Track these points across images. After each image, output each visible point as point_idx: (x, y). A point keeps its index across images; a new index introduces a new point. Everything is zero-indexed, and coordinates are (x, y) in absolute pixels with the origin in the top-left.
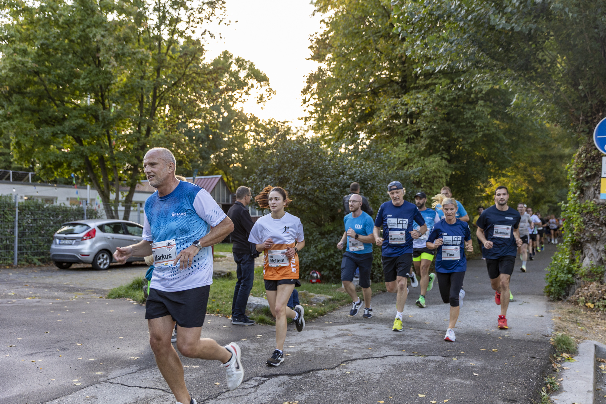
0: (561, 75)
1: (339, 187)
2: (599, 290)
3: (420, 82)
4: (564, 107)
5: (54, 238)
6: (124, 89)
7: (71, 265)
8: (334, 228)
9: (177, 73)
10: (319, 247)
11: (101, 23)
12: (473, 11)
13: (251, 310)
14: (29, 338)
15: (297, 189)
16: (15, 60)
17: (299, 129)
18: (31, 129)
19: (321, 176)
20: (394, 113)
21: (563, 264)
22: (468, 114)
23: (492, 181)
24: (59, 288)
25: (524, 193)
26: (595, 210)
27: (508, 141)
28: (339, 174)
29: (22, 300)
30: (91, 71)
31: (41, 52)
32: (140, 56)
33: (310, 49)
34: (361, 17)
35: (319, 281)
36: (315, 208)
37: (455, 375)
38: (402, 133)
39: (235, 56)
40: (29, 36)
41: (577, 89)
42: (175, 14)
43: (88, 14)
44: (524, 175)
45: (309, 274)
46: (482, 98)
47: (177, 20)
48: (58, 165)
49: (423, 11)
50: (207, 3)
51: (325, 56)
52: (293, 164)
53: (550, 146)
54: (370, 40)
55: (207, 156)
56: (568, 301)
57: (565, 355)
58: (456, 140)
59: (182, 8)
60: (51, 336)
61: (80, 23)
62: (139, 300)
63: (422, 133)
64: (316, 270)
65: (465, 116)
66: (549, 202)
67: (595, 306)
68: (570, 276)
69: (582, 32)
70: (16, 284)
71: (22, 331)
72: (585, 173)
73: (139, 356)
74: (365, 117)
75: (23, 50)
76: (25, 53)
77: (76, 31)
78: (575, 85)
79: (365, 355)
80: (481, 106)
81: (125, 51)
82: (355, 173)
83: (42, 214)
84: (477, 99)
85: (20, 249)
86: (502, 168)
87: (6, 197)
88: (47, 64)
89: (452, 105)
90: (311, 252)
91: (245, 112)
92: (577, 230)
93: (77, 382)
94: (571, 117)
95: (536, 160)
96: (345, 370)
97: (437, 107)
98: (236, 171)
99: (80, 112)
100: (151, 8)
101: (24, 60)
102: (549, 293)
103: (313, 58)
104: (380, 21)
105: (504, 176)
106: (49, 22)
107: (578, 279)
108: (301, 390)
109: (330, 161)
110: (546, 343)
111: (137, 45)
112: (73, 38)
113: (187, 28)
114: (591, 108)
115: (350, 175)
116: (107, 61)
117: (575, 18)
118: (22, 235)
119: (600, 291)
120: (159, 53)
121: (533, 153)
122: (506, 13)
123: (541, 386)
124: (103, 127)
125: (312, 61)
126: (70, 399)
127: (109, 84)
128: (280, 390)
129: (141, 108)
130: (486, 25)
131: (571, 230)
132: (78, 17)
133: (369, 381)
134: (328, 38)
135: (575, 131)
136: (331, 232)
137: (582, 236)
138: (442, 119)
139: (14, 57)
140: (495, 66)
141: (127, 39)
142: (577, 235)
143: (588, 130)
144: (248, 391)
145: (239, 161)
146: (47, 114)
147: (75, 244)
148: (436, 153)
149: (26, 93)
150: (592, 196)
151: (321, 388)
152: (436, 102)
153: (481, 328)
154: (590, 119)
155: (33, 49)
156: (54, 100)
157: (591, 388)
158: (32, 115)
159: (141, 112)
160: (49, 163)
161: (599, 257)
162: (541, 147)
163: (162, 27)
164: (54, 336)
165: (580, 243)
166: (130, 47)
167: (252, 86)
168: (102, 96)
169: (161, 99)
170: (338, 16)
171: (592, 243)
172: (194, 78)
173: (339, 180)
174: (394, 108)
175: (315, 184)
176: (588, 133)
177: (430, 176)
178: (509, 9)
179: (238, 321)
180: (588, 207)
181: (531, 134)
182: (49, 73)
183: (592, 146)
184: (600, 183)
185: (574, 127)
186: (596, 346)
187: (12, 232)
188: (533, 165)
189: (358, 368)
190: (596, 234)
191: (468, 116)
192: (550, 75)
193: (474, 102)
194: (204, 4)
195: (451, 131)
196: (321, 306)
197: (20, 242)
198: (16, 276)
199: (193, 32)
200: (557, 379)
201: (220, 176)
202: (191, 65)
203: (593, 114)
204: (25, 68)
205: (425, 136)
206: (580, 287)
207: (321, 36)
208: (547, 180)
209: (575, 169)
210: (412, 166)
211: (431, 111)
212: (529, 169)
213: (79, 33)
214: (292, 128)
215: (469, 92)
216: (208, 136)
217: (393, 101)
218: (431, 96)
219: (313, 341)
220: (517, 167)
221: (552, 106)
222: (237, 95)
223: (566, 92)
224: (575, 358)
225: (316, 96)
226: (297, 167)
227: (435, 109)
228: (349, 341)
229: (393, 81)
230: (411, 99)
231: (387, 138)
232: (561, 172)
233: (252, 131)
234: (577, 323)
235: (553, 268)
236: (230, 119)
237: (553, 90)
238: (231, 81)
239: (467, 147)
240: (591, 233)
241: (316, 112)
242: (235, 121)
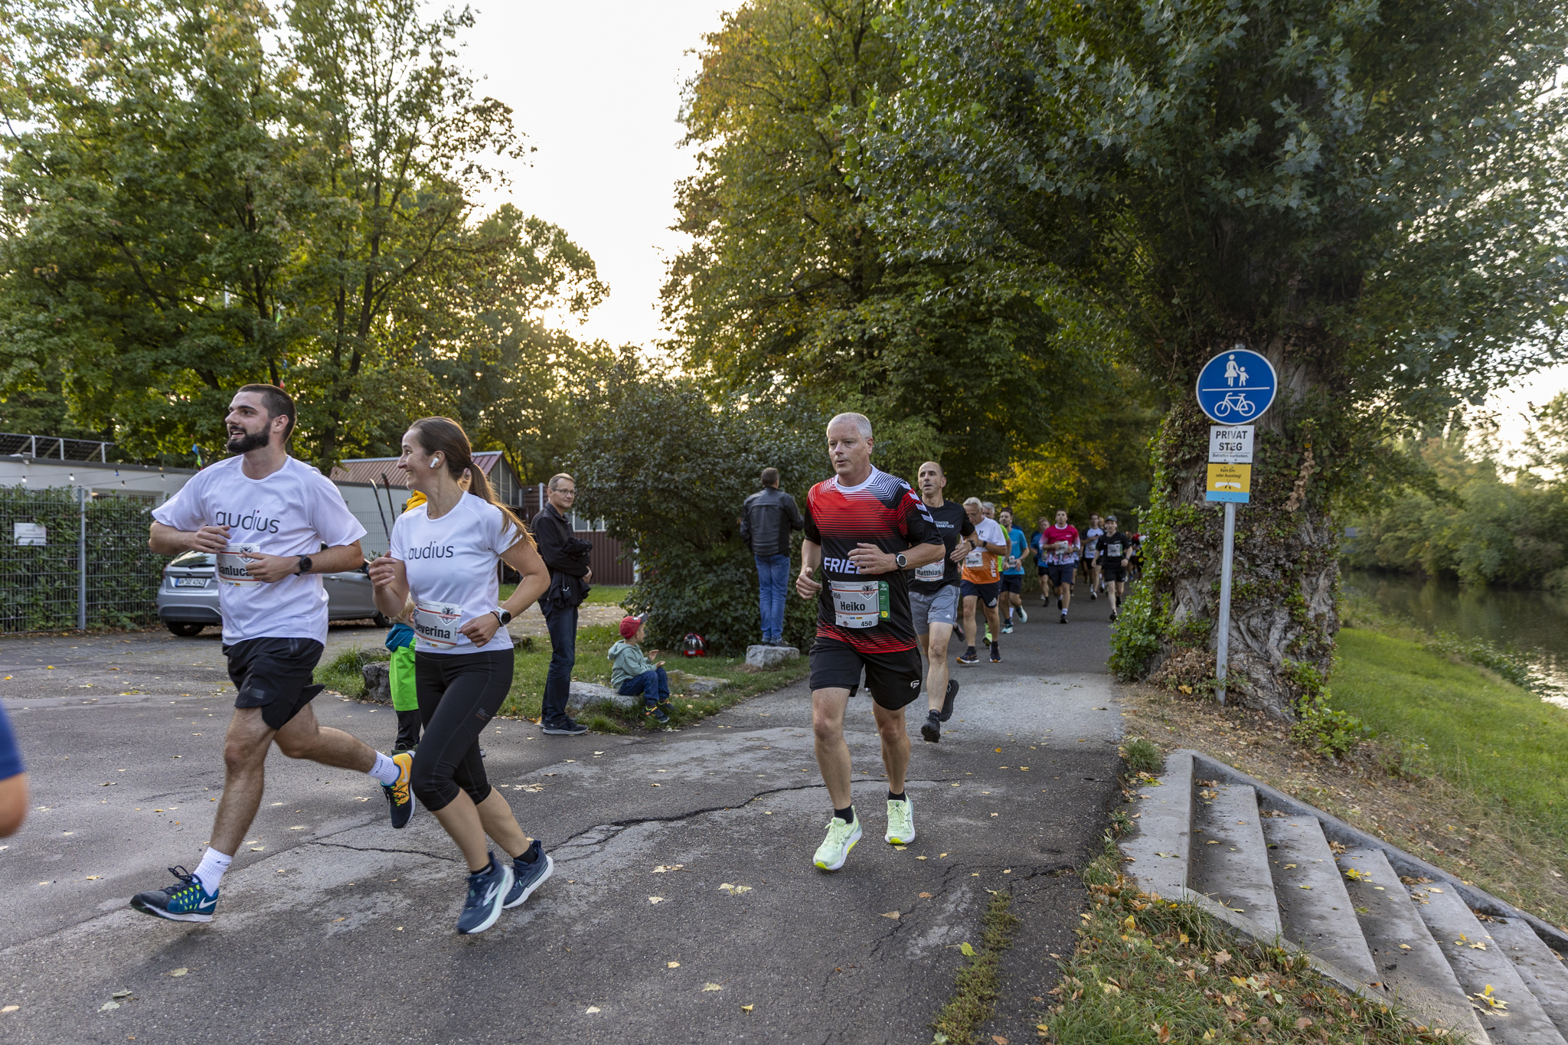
0: (1142, 277)
1: (739, 476)
2: (1202, 662)
3: (886, 279)
4: (1146, 335)
5: (163, 575)
6: (303, 277)
7: (200, 629)
8: (730, 553)
9: (415, 247)
10: (702, 589)
11: (258, 142)
12: (990, 153)
13: (579, 706)
14: (142, 768)
15: (658, 479)
16: (70, 211)
17: (654, 362)
18: (106, 355)
19: (704, 454)
20: (840, 337)
21: (1141, 617)
22: (975, 343)
23: (1016, 467)
24: (183, 673)
25: (1072, 489)
26: (1196, 520)
27: (1044, 394)
28: (739, 452)
29: (111, 698)
30: (236, 239)
31: (126, 196)
32: (339, 212)
33: (677, 210)
34: (777, 152)
35: (701, 652)
36: (694, 516)
37: (957, 813)
38: (854, 375)
39: (527, 216)
40: (100, 160)
41: (1169, 304)
42: (407, 129)
43: (227, 122)
44: (1072, 455)
45: (682, 640)
46: (999, 314)
47: (414, 142)
48: (167, 428)
49: (899, 148)
50: (475, 110)
51: (707, 223)
52: (651, 432)
53: (1120, 404)
54: (794, 196)
55: (471, 412)
56: (1153, 683)
57: (1143, 775)
58: (952, 390)
59: (422, 118)
60: (187, 764)
61: (210, 140)
62: (353, 693)
63: (891, 375)
64: (696, 632)
65: (970, 347)
66: (1115, 506)
67: (1194, 690)
68: (1153, 637)
69: (1178, 201)
70: (91, 666)
71: (124, 756)
72: (1180, 455)
73: (371, 794)
74: (782, 344)
75: (88, 190)
76: (91, 196)
77: (203, 157)
78: (1167, 297)
79: (796, 782)
80: (998, 327)
81: (308, 200)
82: (769, 449)
83: (136, 526)
84: (991, 315)
85: (90, 597)
86: (1033, 444)
87: (59, 492)
88: (138, 220)
89: (946, 324)
90: (687, 599)
91: (547, 327)
92: (1165, 555)
93: (256, 845)
94: (1159, 353)
95: (1095, 430)
96: (762, 809)
97: (918, 329)
98: (530, 442)
99: (212, 320)
100: (358, 115)
101: (90, 210)
102: (1117, 669)
103: (685, 227)
104: (812, 159)
105: (1038, 457)
106: (142, 135)
107: (1166, 643)
108: (686, 847)
109: (721, 426)
110: (1112, 754)
111: (329, 189)
112: (196, 170)
113: (433, 158)
114: (1193, 338)
115: (759, 453)
116: (268, 219)
117: (1167, 176)
118: (94, 569)
119: (1203, 665)
120: (377, 206)
121: (1090, 417)
122: (1047, 161)
123: (1103, 827)
124: (262, 353)
125: (683, 232)
126: (248, 877)
127: (272, 267)
128: (647, 846)
129: (340, 314)
130: (1013, 181)
131: (1156, 556)
132: (206, 128)
133: (806, 827)
134: (713, 188)
135: (1165, 379)
136: (724, 560)
137: (1173, 566)
138: (928, 351)
139: (68, 204)
140: (1027, 257)
141: (309, 178)
142: (1165, 564)
143: (1186, 377)
144: (589, 850)
145: (535, 423)
146: (142, 323)
147: (210, 587)
148: (915, 414)
149: (94, 279)
150: (1191, 496)
151: (722, 840)
152: (917, 318)
153: (998, 731)
154: (1190, 357)
155: (110, 189)
156: (154, 296)
157: (1186, 829)
158: (109, 323)
159: (341, 323)
160: (148, 423)
161: (1202, 603)
162: (1103, 406)
163: (383, 155)
164: (193, 763)
165: (1170, 579)
166: (317, 193)
167: (562, 277)
168: (259, 289)
169: (383, 297)
170: (734, 148)
171: (1190, 580)
172: (448, 258)
173: (739, 462)
174: (840, 327)
175: (693, 471)
176: (1187, 383)
177: (906, 456)
178: (1054, 154)
179: (555, 728)
180: (1185, 514)
181: (1085, 381)
182: (145, 239)
183: (1193, 406)
184: (1205, 472)
185: (1163, 372)
186: (1194, 758)
187: (74, 564)
188: (1088, 437)
189: (785, 805)
190: (1197, 563)
191: (975, 346)
192: (1124, 277)
193: (984, 321)
194: (467, 111)
195: (944, 372)
196: (708, 697)
197: (90, 583)
198: (87, 651)
199: (447, 167)
200: (1129, 816)
201: (500, 453)
202: (442, 232)
203: (1197, 349)
204: (93, 229)
205: (895, 381)
206: (1169, 656)
207: (699, 183)
208: (1112, 466)
209: (1164, 447)
211: (908, 334)
212: (1081, 445)
213: (209, 160)
214: (641, 361)
215: (977, 303)
216: (473, 372)
217: (838, 314)
218: (908, 307)
219: (700, 761)
220: (1060, 442)
221: (1124, 334)
222: (530, 295)
223: (1150, 308)
224: (1160, 780)
225: (691, 302)
226: (658, 437)
227: (914, 331)
228: (765, 759)
229: (836, 276)
230: (871, 312)
231: (826, 383)
232: (1138, 452)
233: (560, 365)
234: (1163, 720)
235: (1124, 624)
236: (517, 341)
237: (1128, 303)
238: (519, 264)
239: (971, 402)
240: (1189, 561)
241: (691, 331)
242: (527, 346)
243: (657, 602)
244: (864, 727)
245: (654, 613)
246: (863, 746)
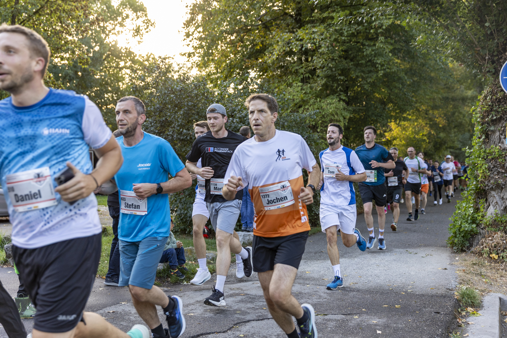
0: (466, 11)
2: (504, 240)
3: (315, 15)
4: (470, 45)
15: (180, 133)
17: (181, 66)
20: (288, 49)
21: (467, 214)
22: (368, 51)
23: (393, 125)
25: (425, 138)
26: (500, 155)
27: (409, 82)
37: (357, 335)
38: (296, 72)
41: (483, 26)
44: (425, 118)
46: (382, 34)
52: (176, 106)
53: (453, 88)
56: (472, 252)
57: (470, 309)
58: (355, 80)
63: (318, 72)
65: (365, 54)
66: (450, 148)
67: (499, 257)
68: (474, 226)
72: (490, 117)
78: (482, 22)
79: (260, 316)
80: (382, 42)
84: (378, 35)
86: (403, 111)
89: (350, 41)
91: (119, 46)
92: (482, 177)
94: (477, 56)
95: (438, 103)
96: (238, 333)
97: (334, 44)
102: (453, 244)
105: (405, 119)
107: (482, 229)
110: (450, 297)
114: (498, 47)
115: (240, 118)
119: (504, 242)
121: (435, 95)
131: (476, 177)
135: (481, 71)
137: (486, 183)
138: (340, 57)
142: (482, 182)
143: (494, 71)
148: (333, 94)
150: (497, 141)
152: (334, 37)
153: (382, 283)
154: (496, 58)
161: (504, 205)
162: (443, 89)
165: (484, 190)
167: (127, 16)
171: (497, 191)
174: (288, 43)
176: (494, 74)
180: (493, 152)
181: (433, 74)
183: (498, 88)
185: (480, 68)
186: (500, 299)
188: (435, 107)
189: (252, 331)
190: (501, 181)
191: (368, 53)
192: (456, 11)
193: (374, 39)
195: (349, 69)
200: (462, 335)
203: (500, 53)
205: (321, 75)
206: (485, 237)
208: (449, 124)
209: (480, 112)
210: (308, 109)
211: (328, 47)
212: (431, 112)
214: (173, 66)
216: (76, 73)
217: (287, 36)
218: (328, 31)
220: (418, 110)
221: (457, 44)
222: (110, 27)
223: (472, 29)
224: (480, 312)
225: (201, 29)
226: (180, 108)
227: (332, 45)
228: (242, 301)
229: (286, 14)
230: (306, 34)
231: (280, 76)
232: (464, 116)
233: (125, 67)
234: (481, 275)
235: (457, 218)
236: (102, 54)
237: (457, 26)
238: (102, 10)
239: (366, 87)
240: (496, 180)
241: (201, 47)
242: (108, 56)
243: (180, 206)
244: (301, 281)
245: (178, 212)
246: (300, 293)
